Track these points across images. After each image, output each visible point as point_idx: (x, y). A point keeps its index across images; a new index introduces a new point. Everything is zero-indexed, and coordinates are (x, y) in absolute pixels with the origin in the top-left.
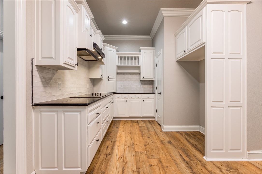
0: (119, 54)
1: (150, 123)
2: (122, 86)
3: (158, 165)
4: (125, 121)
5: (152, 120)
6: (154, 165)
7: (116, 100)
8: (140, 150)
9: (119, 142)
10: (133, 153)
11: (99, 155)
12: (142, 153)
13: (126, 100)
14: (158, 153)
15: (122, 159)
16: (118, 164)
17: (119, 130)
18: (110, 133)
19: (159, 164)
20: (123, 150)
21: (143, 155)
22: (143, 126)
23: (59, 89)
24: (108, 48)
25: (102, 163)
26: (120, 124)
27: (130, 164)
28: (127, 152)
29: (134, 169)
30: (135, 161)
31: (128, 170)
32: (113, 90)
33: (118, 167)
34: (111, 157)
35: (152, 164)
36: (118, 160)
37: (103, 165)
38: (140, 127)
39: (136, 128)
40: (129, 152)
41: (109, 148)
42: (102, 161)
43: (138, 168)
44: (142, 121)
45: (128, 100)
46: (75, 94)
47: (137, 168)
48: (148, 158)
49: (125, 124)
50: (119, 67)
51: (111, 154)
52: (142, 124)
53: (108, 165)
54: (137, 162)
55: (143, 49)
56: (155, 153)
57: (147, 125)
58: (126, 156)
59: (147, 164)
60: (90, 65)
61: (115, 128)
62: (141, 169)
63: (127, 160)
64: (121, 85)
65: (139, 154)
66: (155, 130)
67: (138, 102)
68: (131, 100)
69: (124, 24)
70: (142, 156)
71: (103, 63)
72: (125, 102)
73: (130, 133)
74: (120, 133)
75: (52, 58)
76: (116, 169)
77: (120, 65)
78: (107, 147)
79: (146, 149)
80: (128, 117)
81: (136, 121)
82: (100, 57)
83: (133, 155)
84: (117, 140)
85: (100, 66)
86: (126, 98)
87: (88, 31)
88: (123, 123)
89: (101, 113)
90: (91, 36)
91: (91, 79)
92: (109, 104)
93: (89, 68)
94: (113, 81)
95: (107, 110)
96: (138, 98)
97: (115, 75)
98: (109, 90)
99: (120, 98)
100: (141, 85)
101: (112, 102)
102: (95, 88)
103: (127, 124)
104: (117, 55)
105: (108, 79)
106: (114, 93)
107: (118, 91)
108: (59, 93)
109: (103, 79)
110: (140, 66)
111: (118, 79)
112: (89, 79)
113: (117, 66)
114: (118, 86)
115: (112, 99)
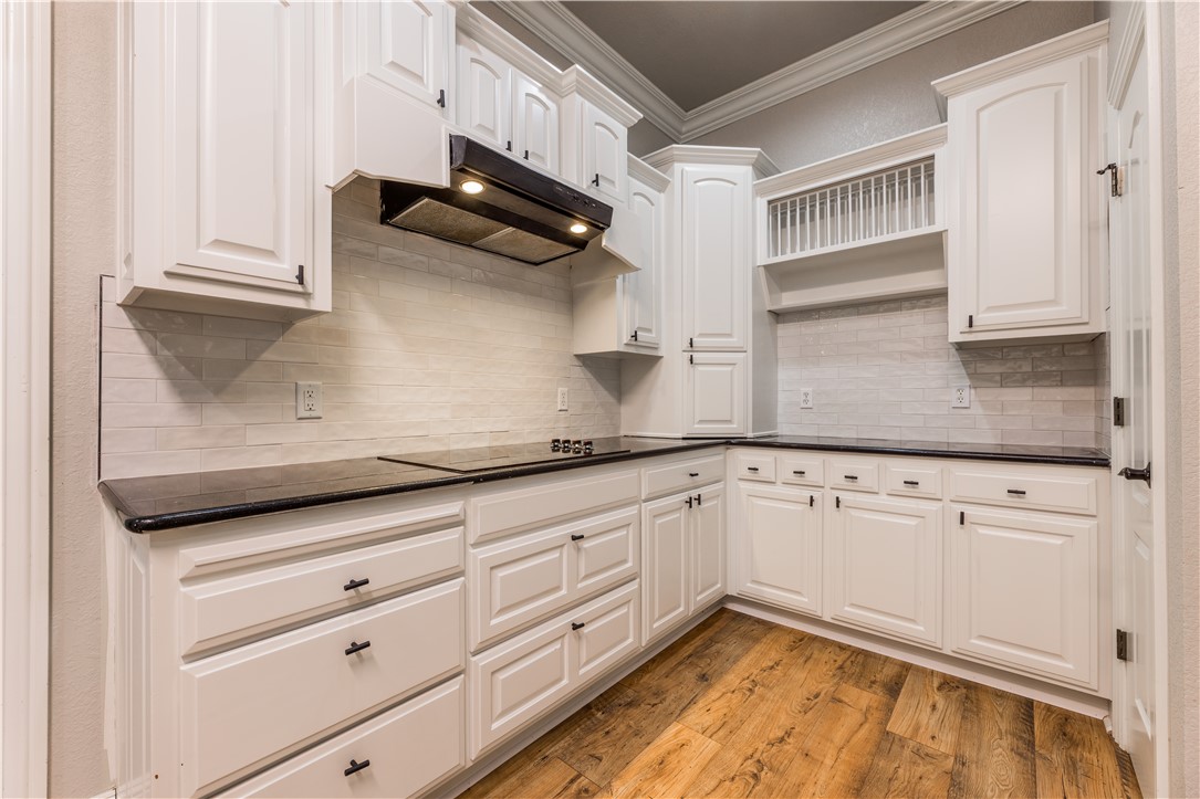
0: (771, 192)
1: (1026, 748)
2: (806, 394)
4: (803, 640)
5: (1067, 717)
7: (743, 485)
13: (807, 494)
17: (701, 704)
18: (630, 705)
22: (917, 752)
23: (304, 414)
24: (689, 168)
26: (747, 650)
32: (730, 422)
38: (886, 741)
39: (839, 736)
44: (948, 684)
45: (826, 498)
49: (778, 672)
50: (781, 275)
52: (925, 716)
57: (969, 752)
60: (579, 285)
61: (690, 675)
64: (804, 390)
67: (912, 522)
68: (843, 496)
71: (611, 261)
72: (800, 507)
73: (750, 767)
74: (685, 735)
77: (780, 258)
80: (827, 618)
81: (889, 672)
82: (578, 229)
85: (619, 281)
86: (809, 478)
87: (420, 78)
88: (774, 655)
89: (461, 574)
90: (441, 102)
91: (590, 362)
92: (632, 511)
93: (571, 301)
94: (729, 368)
95: (579, 549)
96: (910, 490)
97: (741, 327)
98: (701, 422)
99: (763, 474)
100: (967, 382)
101: (690, 502)
102: (627, 411)
103: (792, 671)
104: (758, 199)
105: (688, 355)
106: (729, 442)
107: (785, 430)
108: (308, 431)
109: (661, 357)
110: (939, 236)
111: (781, 353)
112: (576, 362)
113: (762, 270)
114: (782, 398)
115: (688, 481)
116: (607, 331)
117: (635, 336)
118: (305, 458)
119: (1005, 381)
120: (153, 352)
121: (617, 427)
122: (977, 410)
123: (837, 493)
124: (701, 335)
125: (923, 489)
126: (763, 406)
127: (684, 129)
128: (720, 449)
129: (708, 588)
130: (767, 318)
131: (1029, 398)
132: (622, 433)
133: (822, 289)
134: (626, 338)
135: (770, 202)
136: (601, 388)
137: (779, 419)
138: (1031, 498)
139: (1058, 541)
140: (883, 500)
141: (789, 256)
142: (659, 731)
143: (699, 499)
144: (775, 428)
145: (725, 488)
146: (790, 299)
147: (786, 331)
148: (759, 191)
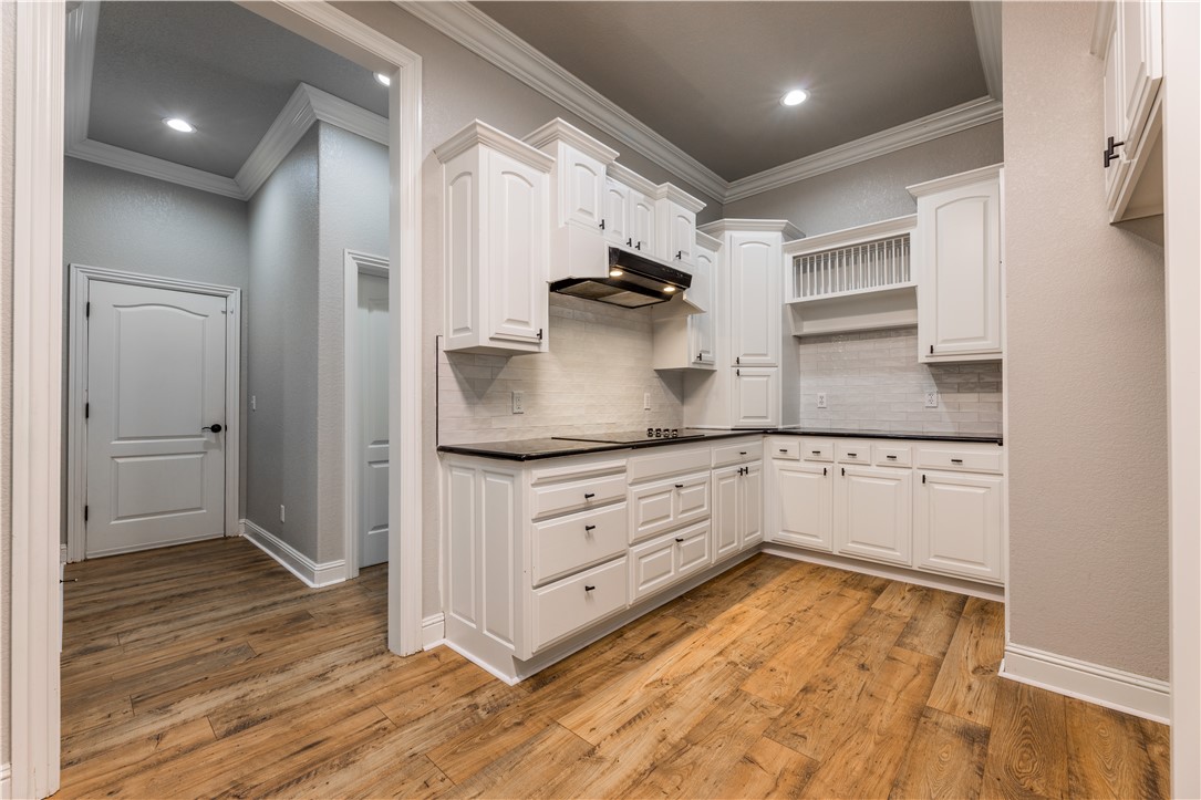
0: (796, 251)
1: (957, 615)
2: (821, 398)
3: (781, 774)
4: (818, 568)
5: (987, 603)
6: (764, 765)
7: (776, 462)
8: (760, 695)
9: (709, 637)
10: (723, 691)
11: (607, 648)
12: (758, 706)
13: (821, 467)
14: (838, 744)
15: (663, 689)
16: (637, 694)
17: (753, 596)
18: (708, 596)
19: (788, 776)
20: (698, 664)
21: (759, 715)
22: (888, 615)
23: (516, 410)
24: (736, 234)
25: (594, 670)
26: (780, 573)
27: (672, 715)
28: (704, 675)
29: (673, 733)
30: (703, 716)
31: (651, 726)
32: (765, 417)
33: (629, 702)
34: (636, 667)
35: (759, 759)
36: (647, 686)
37: (595, 677)
38: (869, 612)
39: (842, 609)
40: (713, 680)
41: (654, 640)
42: (602, 666)
43: (690, 741)
45: (834, 469)
46: (578, 428)
47: (687, 738)
48: (767, 733)
49: (802, 583)
50: (802, 311)
51: (643, 659)
52: (897, 601)
53: (608, 683)
54: (707, 722)
55: (924, 193)
56: (822, 736)
58: (687, 687)
59: (740, 749)
60: (658, 320)
61: (743, 585)
62: (697, 749)
63: (680, 699)
64: (820, 394)
65: (747, 703)
66: (944, 654)
67: (893, 483)
68: (846, 467)
69: (790, 109)
70: (749, 717)
72: (817, 476)
73: (786, 620)
74: (745, 608)
75: (466, 329)
76: (618, 703)
77: (802, 299)
78: (653, 636)
79: (796, 704)
80: (836, 552)
81: (876, 583)
82: (669, 289)
83: (716, 693)
84: (708, 626)
85: (689, 318)
86: (823, 455)
87: (591, 214)
88: (799, 576)
89: (624, 500)
90: (602, 225)
91: (663, 374)
92: (706, 474)
93: (653, 332)
94: (765, 379)
95: (679, 494)
96: (891, 462)
97: (774, 350)
98: (745, 417)
99: (790, 454)
100: (936, 389)
101: (741, 471)
102: (687, 410)
103: (812, 583)
104: (786, 255)
105: (735, 369)
106: (766, 432)
107: (805, 425)
108: (516, 422)
109: (713, 371)
110: (914, 289)
111: (803, 367)
112: (656, 375)
113: (789, 307)
114: (803, 400)
115: (738, 457)
116: (679, 353)
117: (700, 357)
118: (517, 438)
119: (961, 388)
120: (456, 376)
121: (681, 422)
122: (942, 409)
123: (842, 466)
124: (745, 355)
125: (900, 460)
126: (790, 405)
127: (727, 194)
128: (760, 436)
129: (751, 534)
130: (792, 341)
131: (976, 400)
132: (685, 426)
133: (834, 320)
134: (693, 359)
135: (794, 258)
136: (670, 393)
137: (801, 416)
138: (966, 465)
139: (982, 491)
140: (873, 469)
141: (809, 298)
142: (728, 607)
143: (746, 470)
144: (798, 422)
145: (763, 465)
146: (809, 327)
147: (807, 351)
148: (786, 250)
